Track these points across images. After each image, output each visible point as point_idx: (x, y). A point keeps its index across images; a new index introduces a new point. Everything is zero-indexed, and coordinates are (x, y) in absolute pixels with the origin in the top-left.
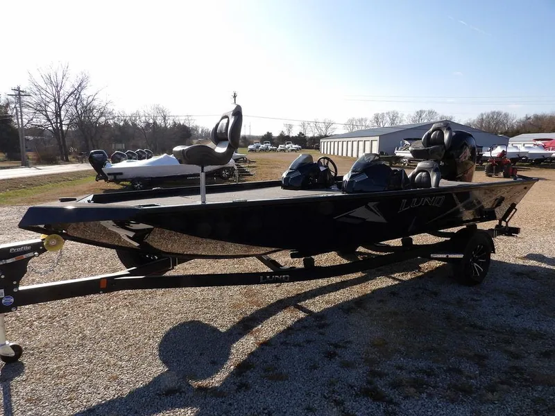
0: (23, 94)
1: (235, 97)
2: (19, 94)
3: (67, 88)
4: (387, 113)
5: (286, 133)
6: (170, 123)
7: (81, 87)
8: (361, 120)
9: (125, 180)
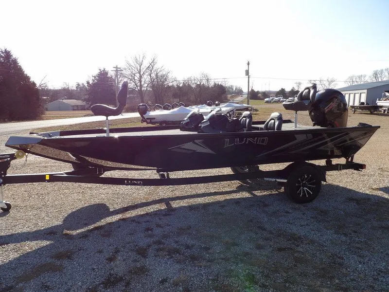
0: (119, 69)
1: (248, 64)
2: (117, 70)
3: (146, 64)
4: (386, 70)
5: (296, 89)
6: (212, 84)
7: (153, 62)
8: (360, 77)
9: (157, 123)
